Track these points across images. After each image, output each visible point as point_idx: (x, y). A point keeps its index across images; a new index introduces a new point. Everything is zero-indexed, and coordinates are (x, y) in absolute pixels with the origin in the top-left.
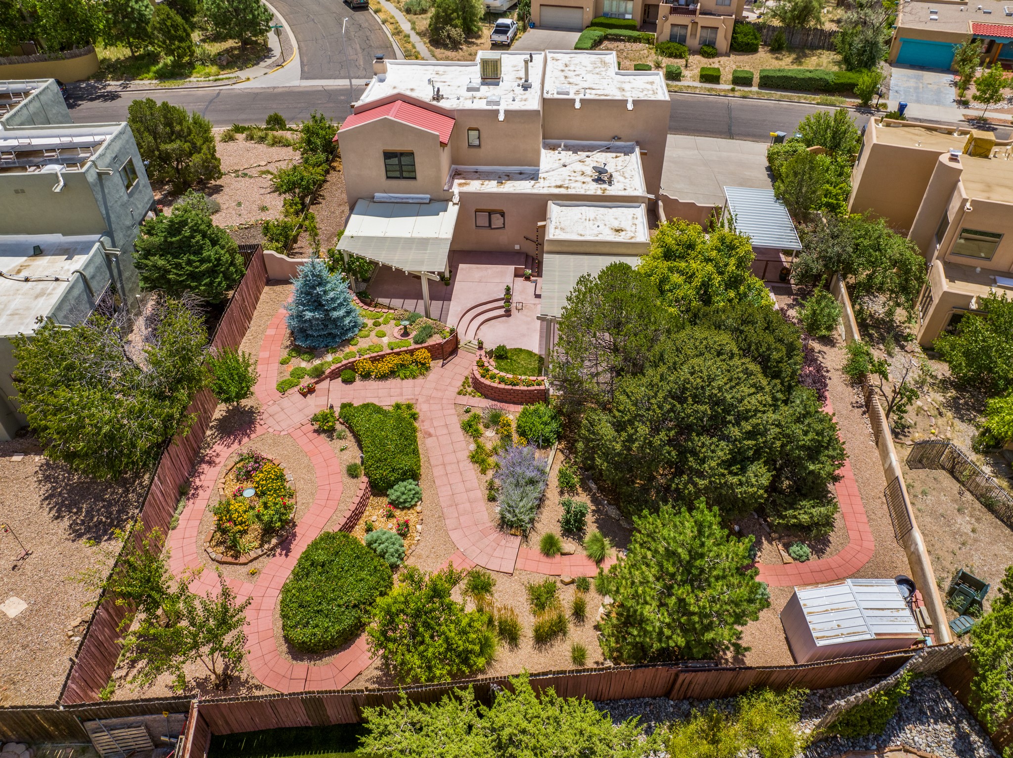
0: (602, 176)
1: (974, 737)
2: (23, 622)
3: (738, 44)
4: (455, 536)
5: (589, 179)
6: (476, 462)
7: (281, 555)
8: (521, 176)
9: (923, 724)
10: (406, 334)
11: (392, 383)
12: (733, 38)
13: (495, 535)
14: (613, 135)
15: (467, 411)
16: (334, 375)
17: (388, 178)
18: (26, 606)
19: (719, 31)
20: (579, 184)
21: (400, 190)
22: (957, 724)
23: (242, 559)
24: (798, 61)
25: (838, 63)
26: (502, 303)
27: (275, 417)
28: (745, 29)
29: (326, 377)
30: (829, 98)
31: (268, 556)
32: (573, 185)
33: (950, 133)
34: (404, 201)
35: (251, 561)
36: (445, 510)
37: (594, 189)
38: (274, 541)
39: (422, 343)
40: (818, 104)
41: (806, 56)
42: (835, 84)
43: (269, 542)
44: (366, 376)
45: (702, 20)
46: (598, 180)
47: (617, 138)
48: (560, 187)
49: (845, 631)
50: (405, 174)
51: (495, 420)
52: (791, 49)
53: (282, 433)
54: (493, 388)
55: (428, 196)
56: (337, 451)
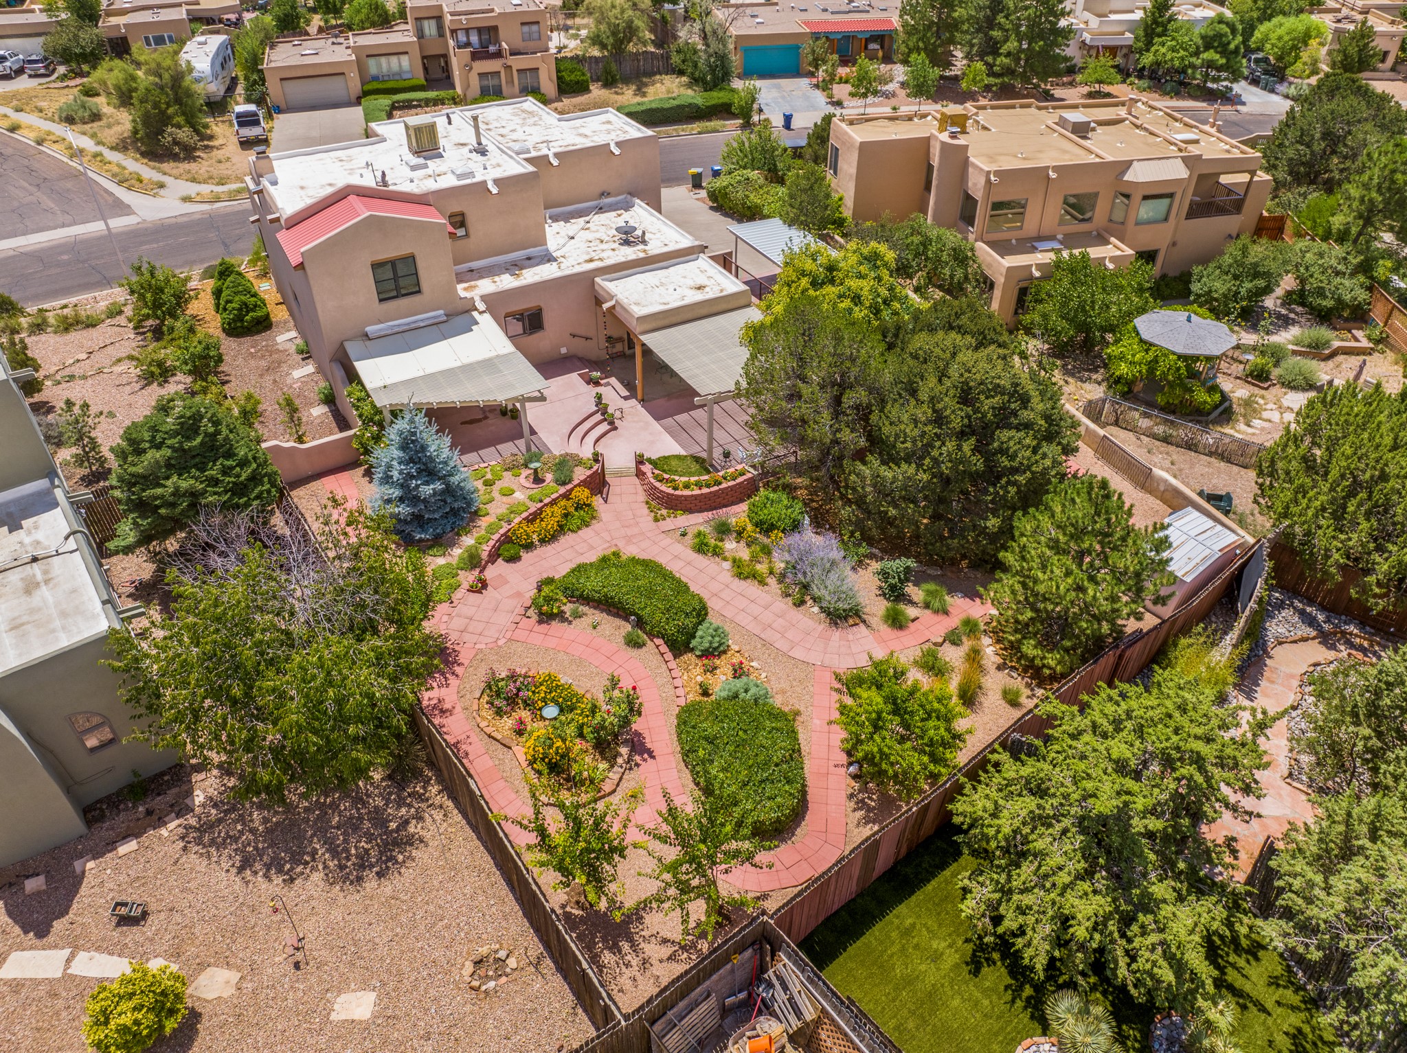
0: (628, 237)
1: (1309, 609)
2: (389, 1012)
3: (568, 84)
4: (798, 653)
5: (616, 245)
6: (747, 578)
7: (645, 760)
8: (530, 261)
9: (1273, 618)
10: (538, 480)
11: (567, 540)
12: (558, 78)
13: (836, 635)
14: (600, 190)
15: (684, 535)
16: (494, 556)
17: (381, 300)
18: (372, 996)
19: (540, 72)
20: (611, 253)
21: (403, 313)
22: (1292, 605)
23: (607, 787)
24: (640, 91)
25: (689, 86)
26: (598, 417)
27: (470, 629)
28: (568, 65)
29: (487, 563)
30: (708, 124)
31: (631, 769)
32: (604, 255)
33: (910, 119)
34: (413, 326)
35: (618, 785)
36: (762, 636)
37: (630, 253)
38: (624, 750)
39: (570, 481)
40: (700, 133)
41: (646, 85)
42: (707, 107)
43: (618, 754)
44: (529, 547)
45: (518, 62)
46: (627, 243)
47: (603, 194)
48: (591, 260)
49: (1198, 560)
50: (403, 292)
51: (723, 530)
52: (626, 81)
53: (501, 643)
54: (695, 497)
55: (441, 312)
56: (589, 630)
